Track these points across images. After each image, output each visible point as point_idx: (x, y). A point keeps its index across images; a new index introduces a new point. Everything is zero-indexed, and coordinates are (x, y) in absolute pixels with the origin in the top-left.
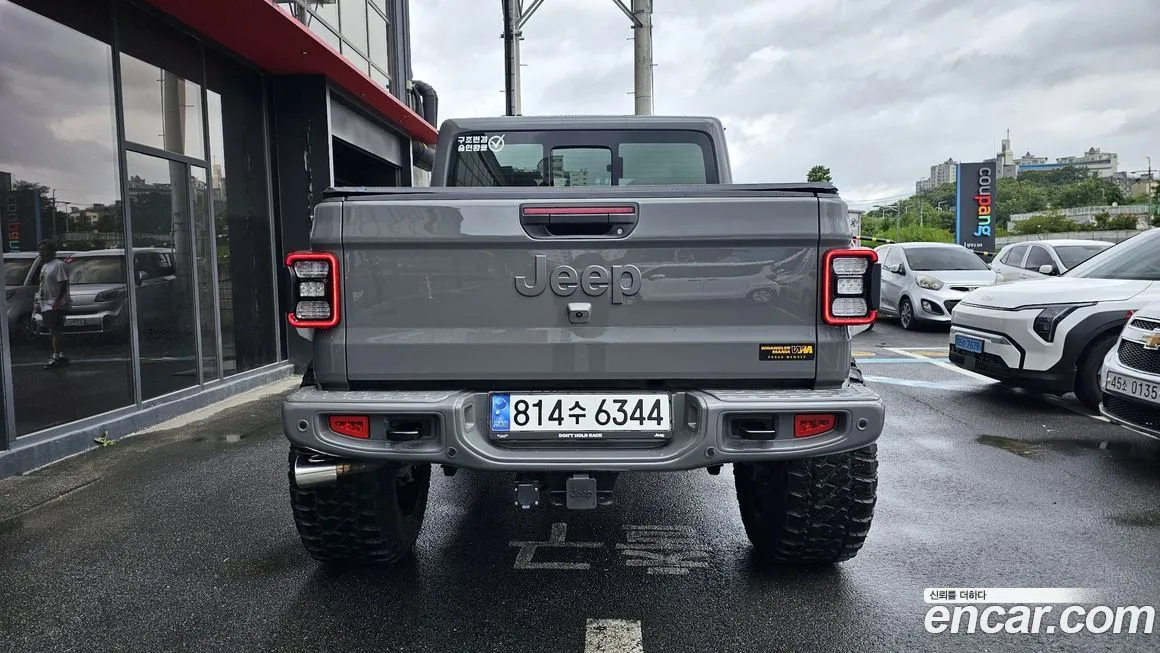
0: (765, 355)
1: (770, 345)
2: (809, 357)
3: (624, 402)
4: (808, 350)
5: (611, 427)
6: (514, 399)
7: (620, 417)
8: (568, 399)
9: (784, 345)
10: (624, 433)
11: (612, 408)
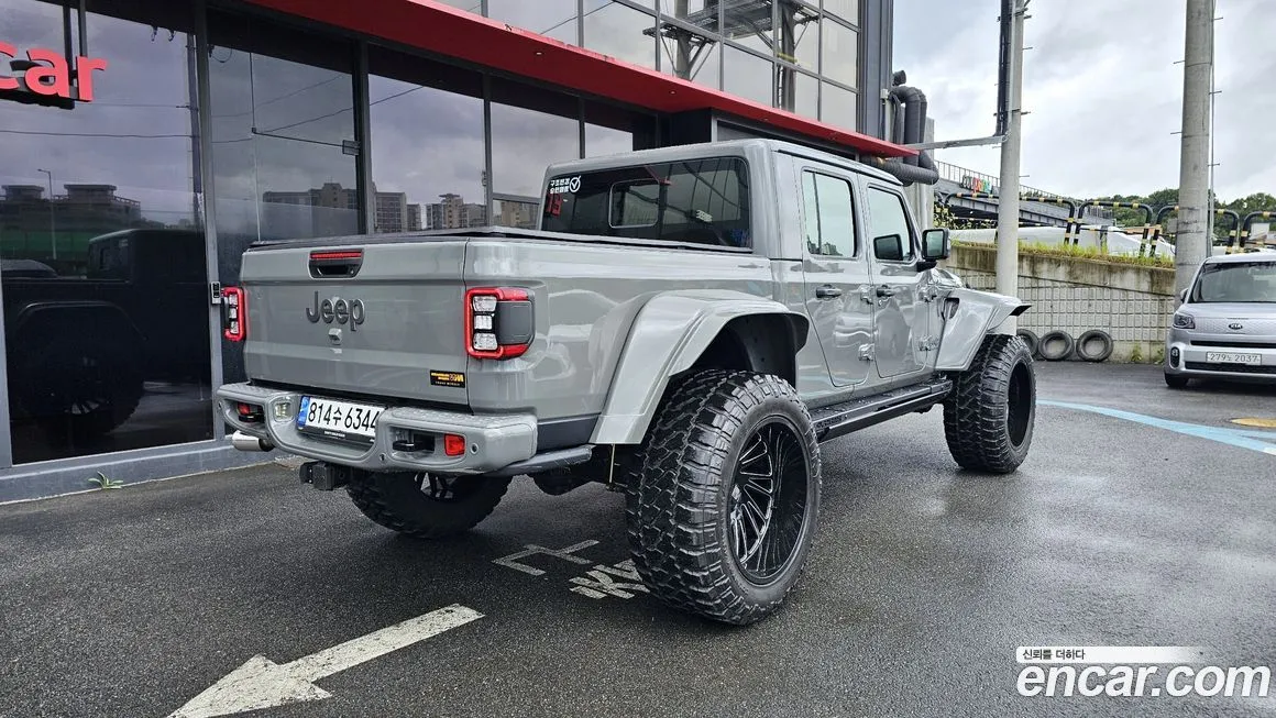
0: (434, 380)
1: (438, 372)
2: (462, 385)
3: (361, 411)
4: (460, 378)
5: (351, 430)
6: (312, 400)
7: (356, 422)
8: (336, 404)
9: (445, 373)
10: (356, 435)
11: (354, 414)
